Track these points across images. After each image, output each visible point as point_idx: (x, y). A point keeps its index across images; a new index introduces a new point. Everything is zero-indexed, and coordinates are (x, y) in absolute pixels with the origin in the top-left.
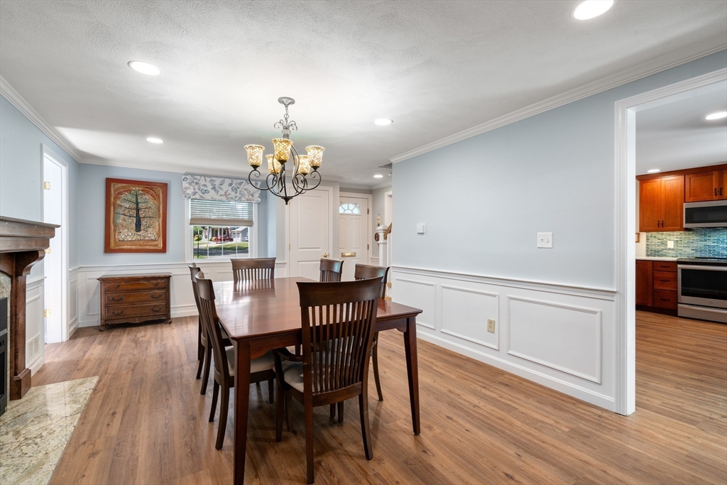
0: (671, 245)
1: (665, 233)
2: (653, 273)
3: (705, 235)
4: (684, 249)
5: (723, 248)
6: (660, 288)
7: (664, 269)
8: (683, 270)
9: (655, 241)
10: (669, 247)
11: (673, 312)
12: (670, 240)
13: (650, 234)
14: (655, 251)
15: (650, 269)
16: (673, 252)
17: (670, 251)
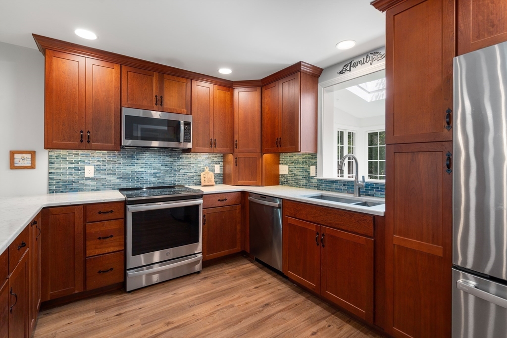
0: (89, 171)
1: (80, 152)
2: (85, 227)
3: (133, 157)
4: (108, 178)
5: (151, 174)
6: (97, 252)
7: (104, 217)
8: (134, 214)
9: (65, 166)
10: (87, 175)
11: (120, 288)
12: (89, 164)
13: (55, 153)
14: (64, 184)
15: (79, 221)
16: (92, 183)
17: (89, 182)
